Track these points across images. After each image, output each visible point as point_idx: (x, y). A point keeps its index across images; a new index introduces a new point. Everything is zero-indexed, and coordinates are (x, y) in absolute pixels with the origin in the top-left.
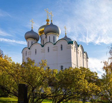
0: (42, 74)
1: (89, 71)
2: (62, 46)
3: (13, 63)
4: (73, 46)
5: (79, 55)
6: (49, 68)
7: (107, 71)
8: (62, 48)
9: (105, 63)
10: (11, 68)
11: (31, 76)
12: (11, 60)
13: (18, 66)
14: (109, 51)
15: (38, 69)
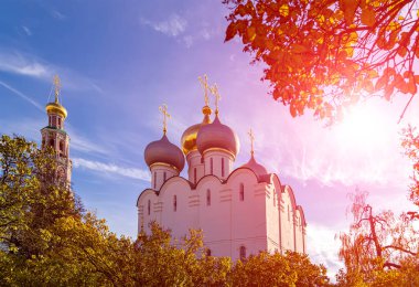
0: (190, 272)
1: (307, 261)
2: (242, 186)
3: (111, 238)
4: (271, 188)
5: (284, 215)
6: (209, 253)
7: (347, 261)
8: (242, 193)
9: (344, 239)
10: (105, 253)
11: (159, 277)
12: (105, 228)
13: (126, 246)
14: (351, 207)
15: (181, 257)
